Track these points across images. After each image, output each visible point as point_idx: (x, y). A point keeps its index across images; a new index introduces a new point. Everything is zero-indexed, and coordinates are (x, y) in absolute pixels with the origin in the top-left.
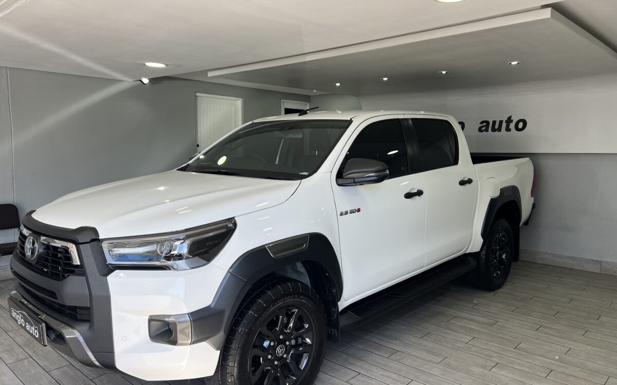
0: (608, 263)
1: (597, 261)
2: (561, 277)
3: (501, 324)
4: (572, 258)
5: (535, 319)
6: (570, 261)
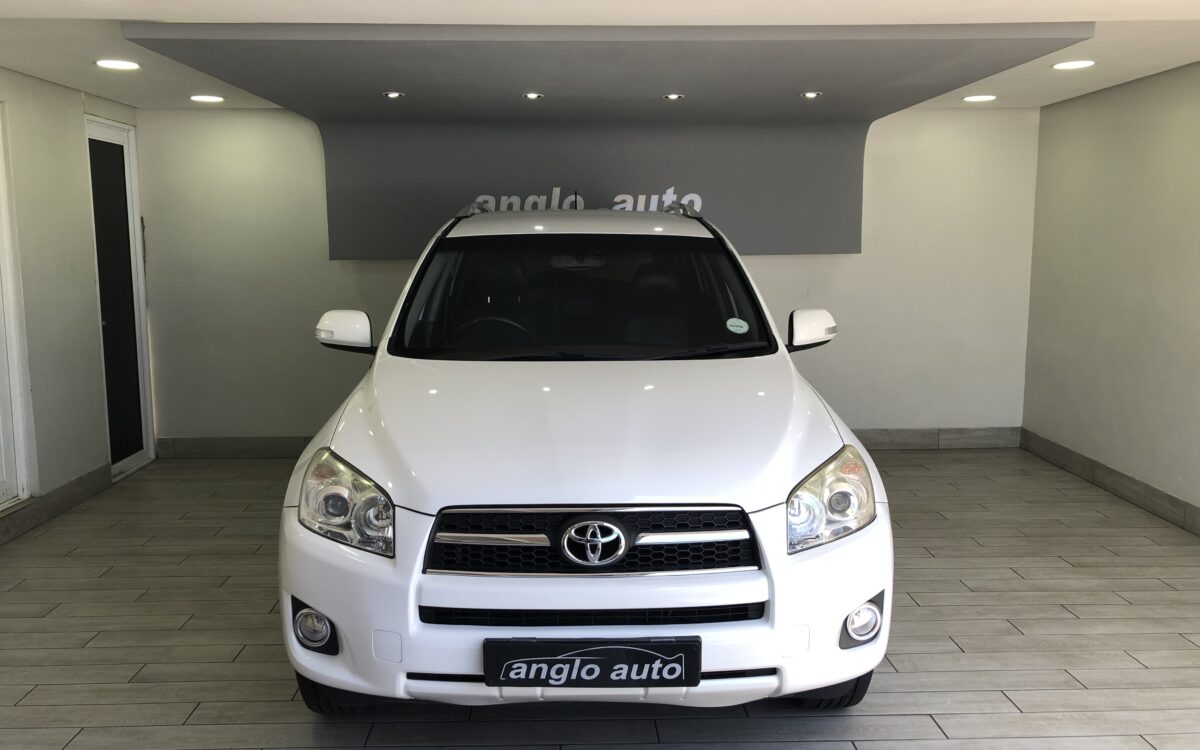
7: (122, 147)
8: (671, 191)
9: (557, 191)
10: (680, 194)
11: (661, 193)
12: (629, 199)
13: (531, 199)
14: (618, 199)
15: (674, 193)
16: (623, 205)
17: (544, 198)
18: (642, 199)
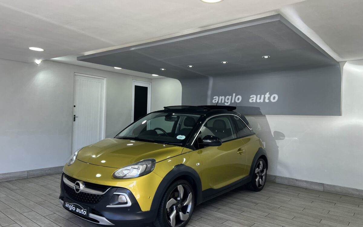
0: (328, 185)
1: (321, 184)
2: (299, 194)
3: (256, 225)
4: (306, 182)
5: (280, 221)
6: (305, 183)
7: (147, 88)
8: (268, 94)
9: (234, 95)
10: (271, 95)
11: (265, 94)
12: (255, 96)
13: (227, 97)
14: (251, 96)
15: (269, 94)
16: (253, 98)
17: (231, 97)
18: (259, 96)
